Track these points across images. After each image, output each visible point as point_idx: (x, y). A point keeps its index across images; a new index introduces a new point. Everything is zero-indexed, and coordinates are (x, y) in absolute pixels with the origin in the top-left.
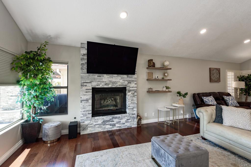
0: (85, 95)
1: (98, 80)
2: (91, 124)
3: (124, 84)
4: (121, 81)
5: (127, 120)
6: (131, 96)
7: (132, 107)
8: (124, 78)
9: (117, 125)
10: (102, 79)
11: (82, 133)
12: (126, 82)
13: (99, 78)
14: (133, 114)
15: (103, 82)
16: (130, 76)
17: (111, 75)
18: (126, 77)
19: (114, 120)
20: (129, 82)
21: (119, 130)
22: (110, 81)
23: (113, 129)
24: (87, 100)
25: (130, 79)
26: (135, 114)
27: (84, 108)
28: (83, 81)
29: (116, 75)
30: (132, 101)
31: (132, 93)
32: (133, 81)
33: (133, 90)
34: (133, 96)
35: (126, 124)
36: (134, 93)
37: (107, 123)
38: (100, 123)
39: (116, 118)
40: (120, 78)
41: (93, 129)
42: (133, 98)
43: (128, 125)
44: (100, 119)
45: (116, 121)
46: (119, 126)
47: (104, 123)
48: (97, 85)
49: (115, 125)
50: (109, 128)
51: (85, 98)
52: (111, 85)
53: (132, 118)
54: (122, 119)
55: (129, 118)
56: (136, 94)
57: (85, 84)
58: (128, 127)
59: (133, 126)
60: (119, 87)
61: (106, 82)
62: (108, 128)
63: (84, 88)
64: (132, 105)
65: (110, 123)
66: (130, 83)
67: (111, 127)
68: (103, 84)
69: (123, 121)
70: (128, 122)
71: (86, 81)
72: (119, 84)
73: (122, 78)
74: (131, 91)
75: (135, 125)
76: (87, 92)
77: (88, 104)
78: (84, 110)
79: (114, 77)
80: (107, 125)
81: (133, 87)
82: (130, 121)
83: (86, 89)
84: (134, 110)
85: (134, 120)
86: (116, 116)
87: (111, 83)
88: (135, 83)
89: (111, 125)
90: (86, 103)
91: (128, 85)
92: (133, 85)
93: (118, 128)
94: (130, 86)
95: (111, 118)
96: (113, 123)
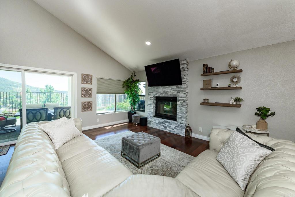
0: (149, 101)
1: (156, 91)
2: (152, 122)
3: (174, 94)
4: (172, 91)
5: (176, 127)
6: (180, 105)
7: (180, 116)
8: (174, 88)
9: (168, 128)
10: (159, 90)
11: (148, 125)
12: (176, 93)
13: (157, 89)
14: (181, 123)
15: (159, 92)
16: (179, 86)
17: (164, 87)
18: (176, 87)
19: (165, 123)
20: (178, 92)
21: (170, 133)
22: (164, 92)
23: (165, 130)
24: (151, 105)
25: (179, 89)
26: (183, 124)
27: (149, 110)
28: (149, 92)
29: (167, 86)
30: (180, 110)
31: (180, 103)
32: (182, 91)
33: (182, 100)
34: (181, 105)
35: (175, 130)
36: (183, 103)
37: (161, 124)
38: (157, 122)
39: (167, 122)
40: (171, 89)
41: (153, 125)
42: (182, 108)
43: (176, 131)
44: (158, 120)
45: (167, 124)
46: (169, 129)
47: (160, 123)
48: (156, 95)
49: (166, 128)
50: (163, 129)
51: (150, 103)
52: (164, 95)
53: (180, 126)
54: (171, 125)
55: (177, 126)
56: (184, 104)
57: (150, 94)
58: (176, 133)
59: (181, 135)
60: (170, 96)
61: (161, 92)
62: (161, 128)
63: (149, 96)
64: (181, 114)
65: (163, 125)
66: (180, 93)
67: (164, 128)
68: (159, 93)
69: (173, 126)
70: (177, 129)
71: (151, 92)
72: (170, 93)
73: (172, 88)
74: (180, 101)
75: (183, 134)
76: (150, 99)
77: (151, 107)
78: (149, 111)
79: (167, 88)
80: (161, 125)
81: (181, 97)
82: (178, 128)
83: (150, 97)
84: (182, 119)
85: (182, 129)
86: (167, 120)
87: (164, 93)
88: (184, 93)
89: (163, 126)
90: (150, 106)
91: (177, 95)
92: (182, 95)
93: (168, 131)
94: (180, 96)
95: (164, 121)
96: (165, 125)
